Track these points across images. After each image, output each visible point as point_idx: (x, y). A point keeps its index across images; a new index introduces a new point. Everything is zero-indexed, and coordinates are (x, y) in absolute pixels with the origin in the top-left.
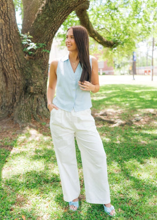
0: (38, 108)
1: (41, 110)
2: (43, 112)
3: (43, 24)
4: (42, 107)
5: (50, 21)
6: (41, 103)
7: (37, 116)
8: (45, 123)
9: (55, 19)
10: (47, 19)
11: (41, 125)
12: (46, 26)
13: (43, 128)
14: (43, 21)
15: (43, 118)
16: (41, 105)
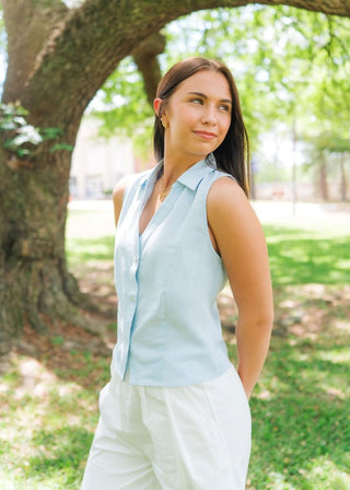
0: (41, 297)
1: (49, 301)
2: (54, 307)
3: (57, 80)
4: (54, 294)
5: (74, 73)
6: (51, 280)
7: (40, 316)
8: (60, 339)
9: (88, 69)
10: (68, 66)
11: (50, 345)
12: (64, 86)
13: (55, 354)
14: (59, 73)
15: (57, 324)
16: (51, 289)
